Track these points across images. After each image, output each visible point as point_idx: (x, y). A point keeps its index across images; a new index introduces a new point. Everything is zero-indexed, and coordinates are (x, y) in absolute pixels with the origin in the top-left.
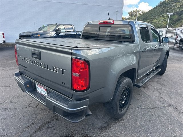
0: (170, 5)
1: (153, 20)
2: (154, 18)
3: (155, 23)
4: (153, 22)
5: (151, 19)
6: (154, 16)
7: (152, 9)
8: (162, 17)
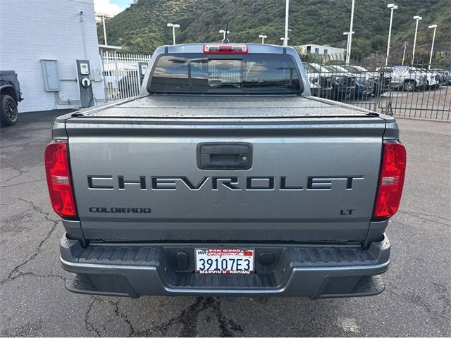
0: (160, 6)
1: (131, 38)
2: (133, 34)
3: (138, 44)
4: (132, 42)
5: (127, 35)
6: (132, 29)
7: (123, 11)
8: (149, 32)
